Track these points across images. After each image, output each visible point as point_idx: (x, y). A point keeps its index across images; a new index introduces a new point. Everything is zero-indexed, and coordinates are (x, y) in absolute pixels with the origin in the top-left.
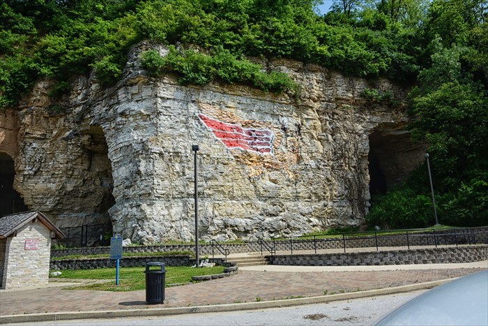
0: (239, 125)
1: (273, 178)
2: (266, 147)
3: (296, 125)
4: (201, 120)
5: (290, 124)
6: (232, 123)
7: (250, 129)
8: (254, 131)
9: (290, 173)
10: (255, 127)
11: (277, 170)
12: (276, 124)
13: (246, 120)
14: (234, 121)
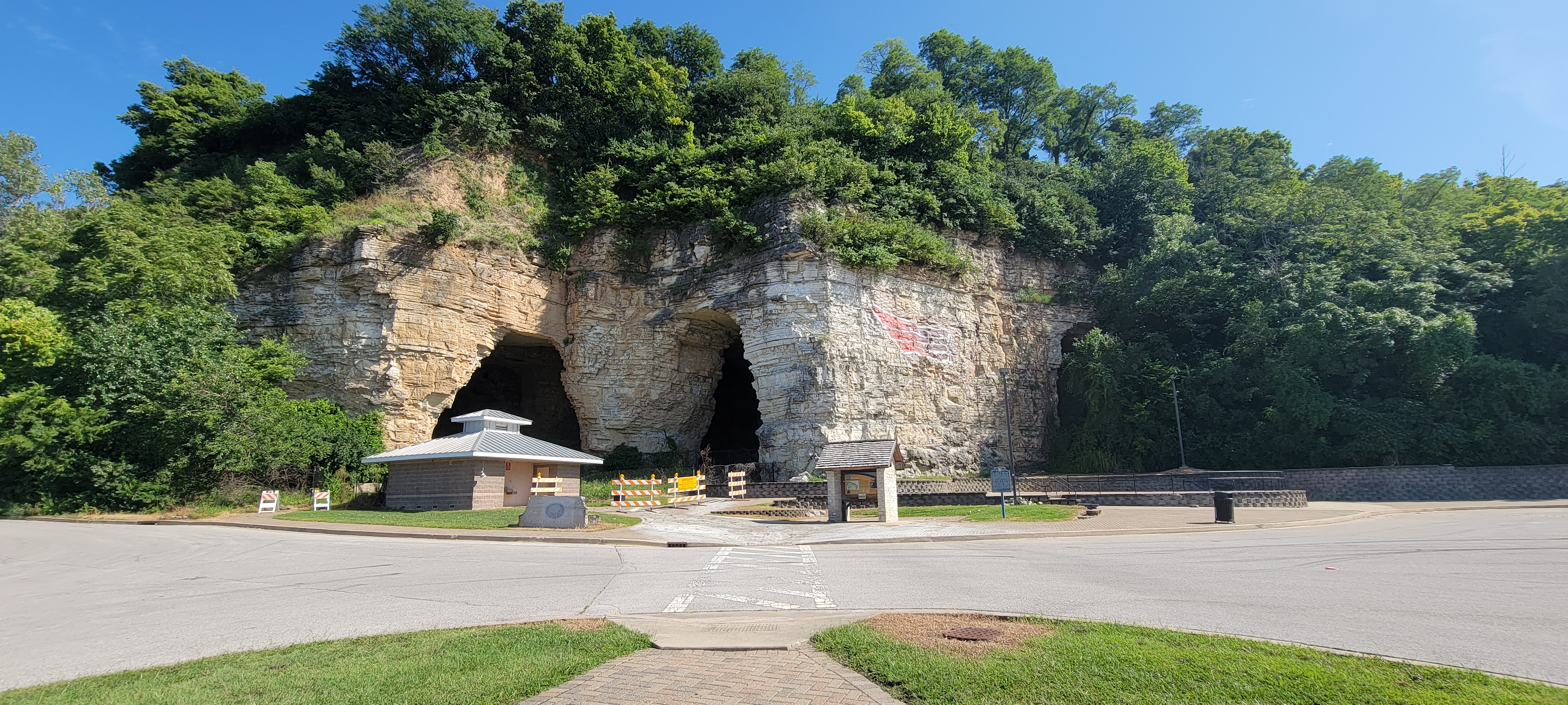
0: (915, 321)
1: (952, 395)
2: (944, 352)
3: (974, 323)
4: (875, 315)
5: (968, 321)
6: (908, 318)
7: (925, 327)
8: (929, 330)
9: (971, 389)
10: (930, 324)
11: (955, 384)
12: (954, 321)
13: (922, 315)
14: (910, 316)
